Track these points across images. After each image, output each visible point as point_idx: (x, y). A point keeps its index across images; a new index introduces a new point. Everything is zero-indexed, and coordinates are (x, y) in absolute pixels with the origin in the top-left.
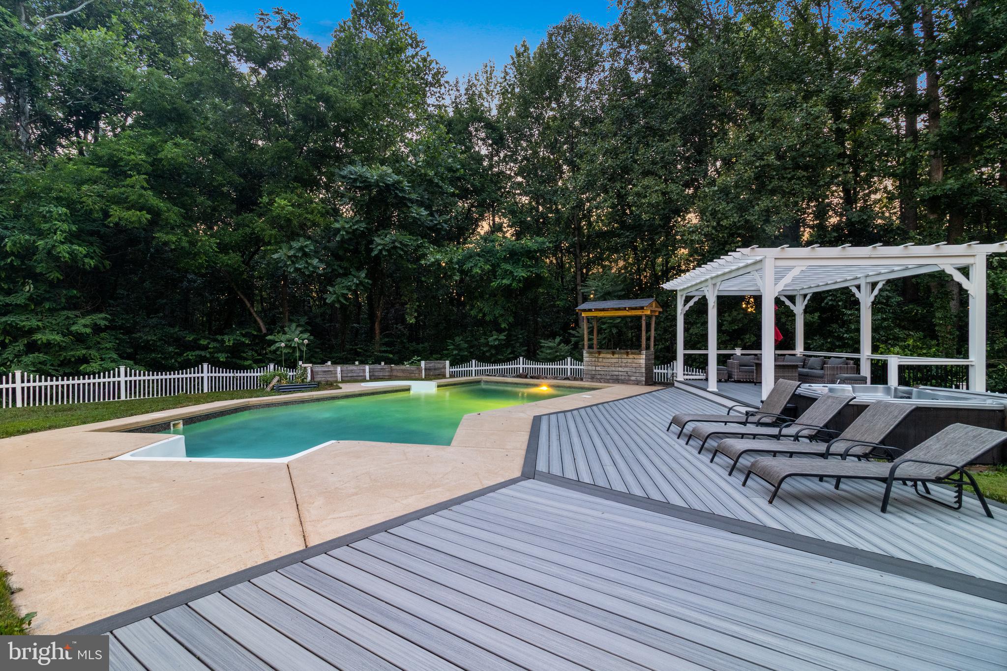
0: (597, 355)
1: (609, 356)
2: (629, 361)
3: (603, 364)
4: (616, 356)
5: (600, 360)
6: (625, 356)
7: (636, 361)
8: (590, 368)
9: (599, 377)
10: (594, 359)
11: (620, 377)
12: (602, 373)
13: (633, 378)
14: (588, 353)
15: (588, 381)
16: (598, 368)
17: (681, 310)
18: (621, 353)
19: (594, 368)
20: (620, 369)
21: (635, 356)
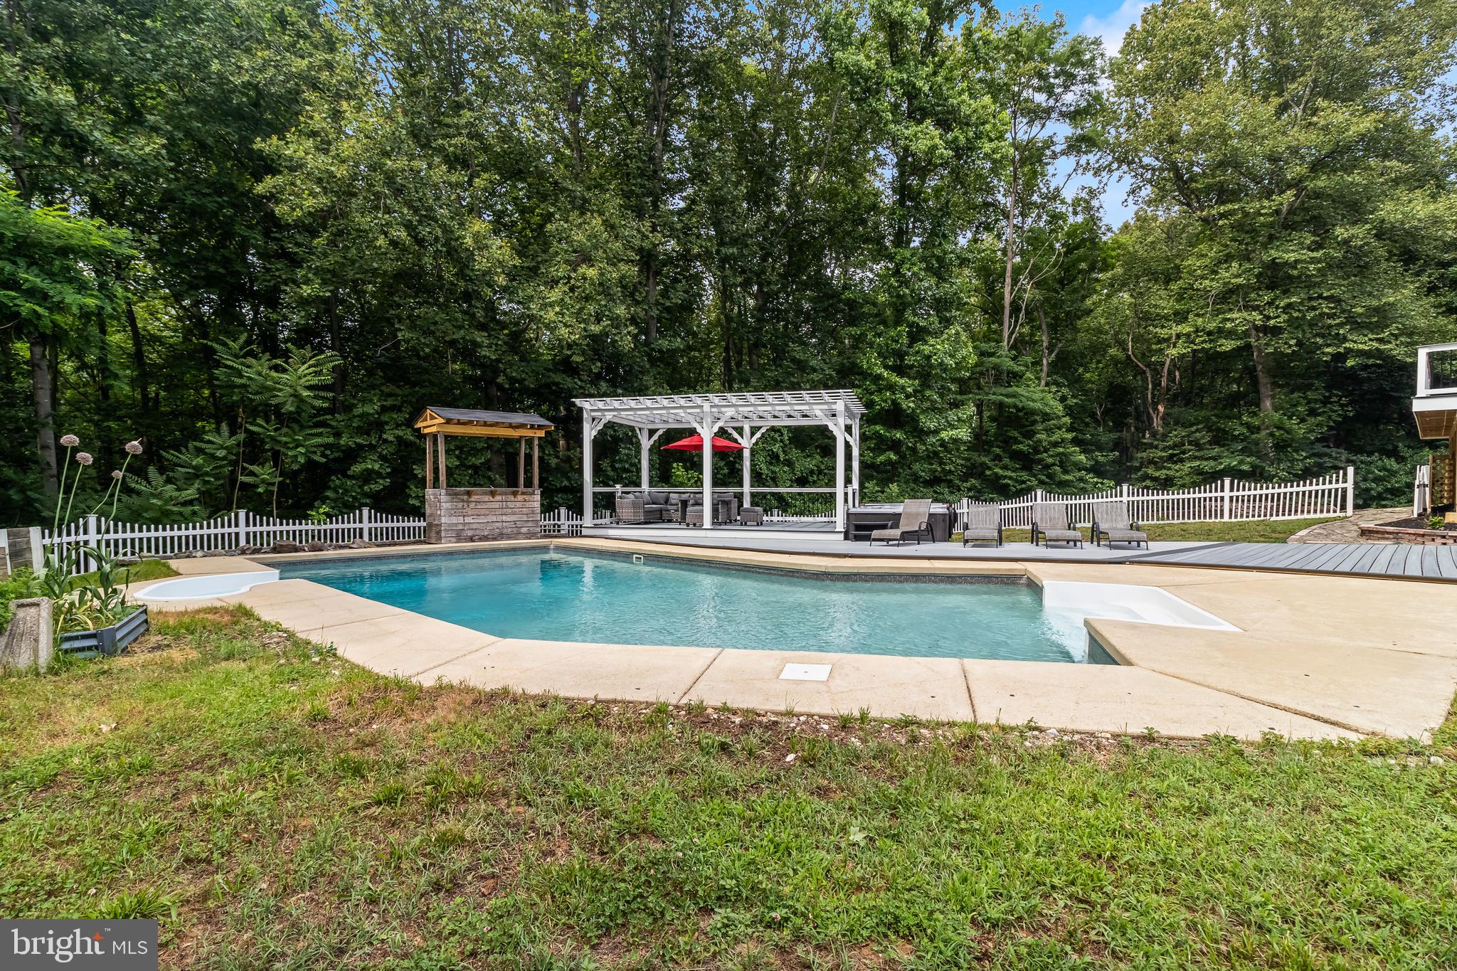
0: (465, 497)
1: (486, 498)
2: (518, 504)
3: (476, 512)
4: (498, 498)
5: (472, 505)
6: (512, 498)
7: (527, 504)
8: (454, 520)
9: (470, 533)
10: (460, 505)
11: (505, 531)
12: (474, 526)
13: (524, 530)
14: (447, 494)
15: (450, 542)
16: (468, 520)
17: (589, 433)
18: (506, 494)
19: (461, 520)
20: (504, 518)
21: (527, 497)
